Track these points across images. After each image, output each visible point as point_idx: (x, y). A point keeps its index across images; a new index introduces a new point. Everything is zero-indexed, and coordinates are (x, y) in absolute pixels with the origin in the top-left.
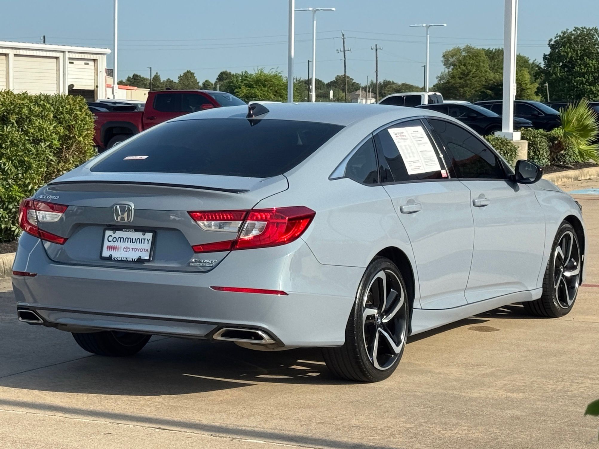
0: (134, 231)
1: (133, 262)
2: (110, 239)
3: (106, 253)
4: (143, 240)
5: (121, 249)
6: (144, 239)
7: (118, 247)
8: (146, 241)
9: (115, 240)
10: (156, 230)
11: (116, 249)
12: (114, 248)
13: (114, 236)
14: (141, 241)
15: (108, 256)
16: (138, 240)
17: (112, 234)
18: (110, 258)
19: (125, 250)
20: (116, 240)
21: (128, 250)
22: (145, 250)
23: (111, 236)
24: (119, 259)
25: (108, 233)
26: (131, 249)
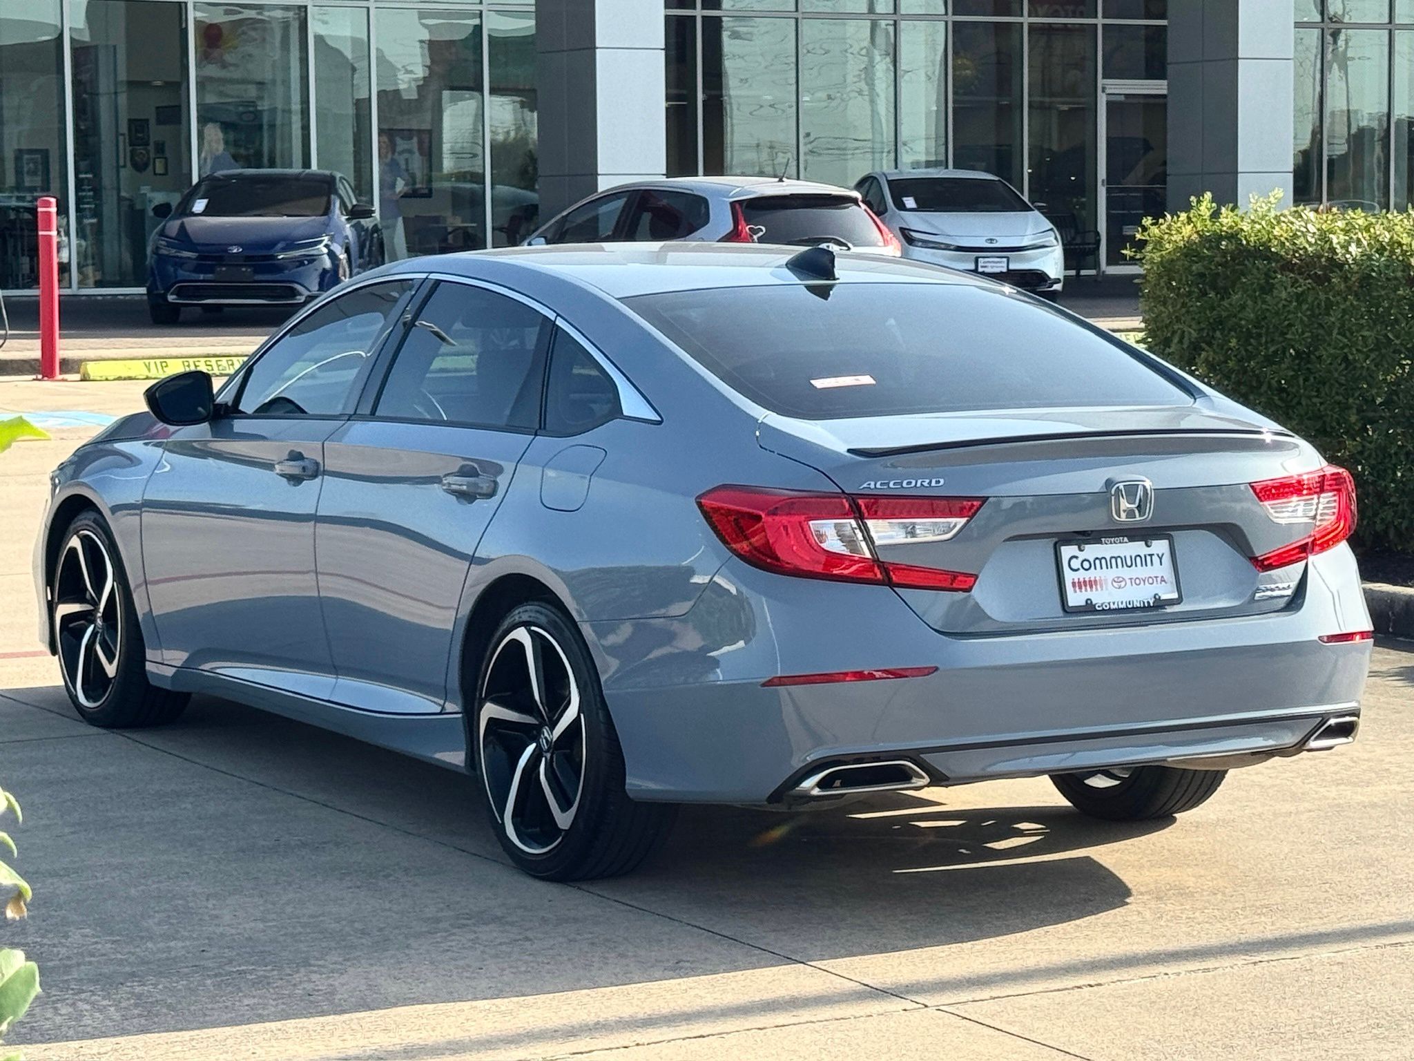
0: (1126, 539)
1: (1146, 608)
2: (1076, 564)
3: (1076, 599)
4: (1148, 558)
5: (1106, 584)
6: (1151, 555)
7: (1101, 580)
8: (1155, 559)
9: (1086, 565)
10: (1172, 533)
11: (1096, 585)
12: (1091, 584)
13: (1082, 556)
14: (1145, 560)
15: (1083, 603)
16: (1138, 559)
17: (1077, 553)
18: (1089, 608)
19: (1115, 584)
20: (1088, 565)
21: (1123, 584)
22: (1159, 579)
23: (1076, 557)
24: (1113, 607)
25: (1067, 551)
26: (1128, 582)
